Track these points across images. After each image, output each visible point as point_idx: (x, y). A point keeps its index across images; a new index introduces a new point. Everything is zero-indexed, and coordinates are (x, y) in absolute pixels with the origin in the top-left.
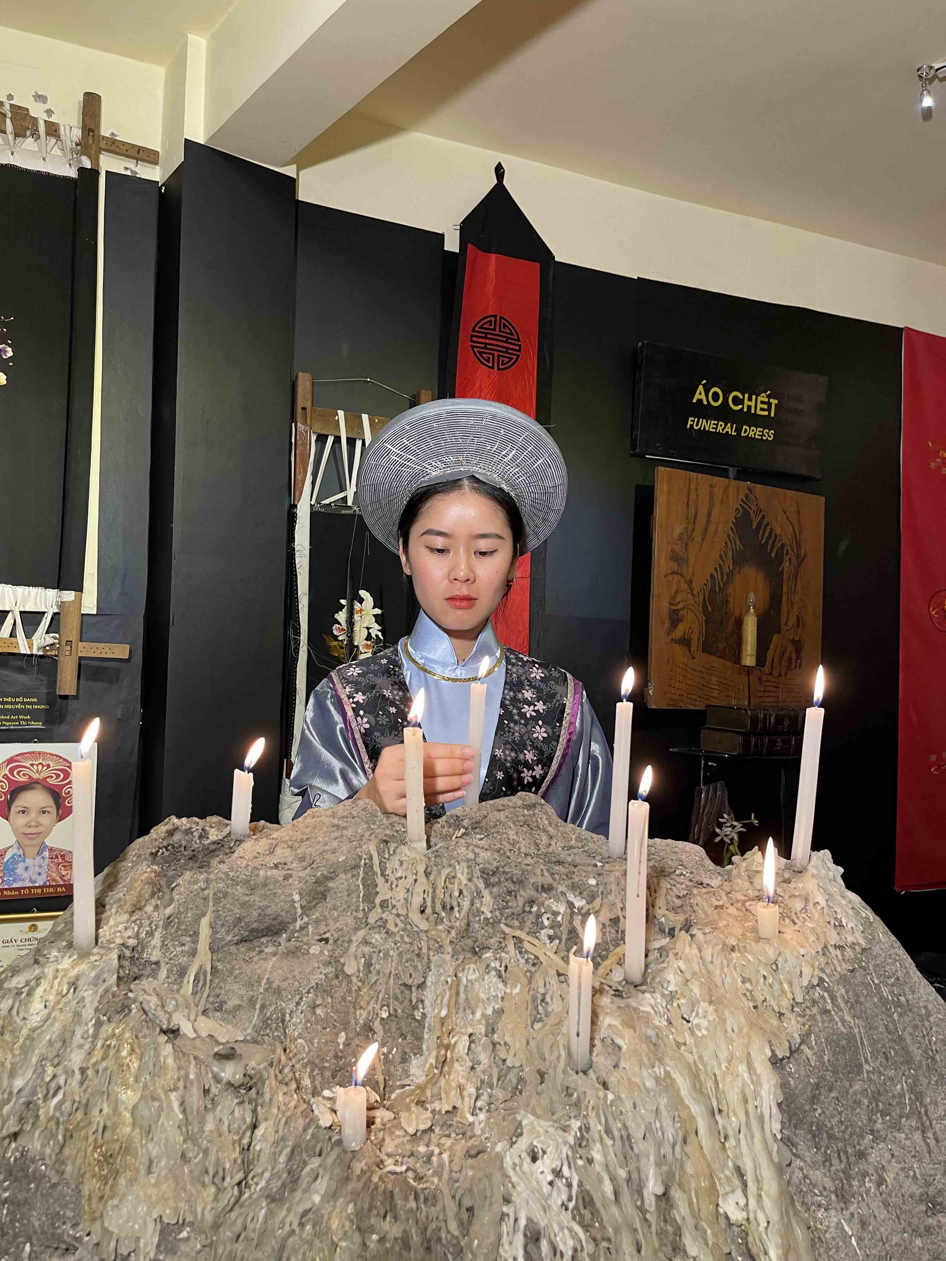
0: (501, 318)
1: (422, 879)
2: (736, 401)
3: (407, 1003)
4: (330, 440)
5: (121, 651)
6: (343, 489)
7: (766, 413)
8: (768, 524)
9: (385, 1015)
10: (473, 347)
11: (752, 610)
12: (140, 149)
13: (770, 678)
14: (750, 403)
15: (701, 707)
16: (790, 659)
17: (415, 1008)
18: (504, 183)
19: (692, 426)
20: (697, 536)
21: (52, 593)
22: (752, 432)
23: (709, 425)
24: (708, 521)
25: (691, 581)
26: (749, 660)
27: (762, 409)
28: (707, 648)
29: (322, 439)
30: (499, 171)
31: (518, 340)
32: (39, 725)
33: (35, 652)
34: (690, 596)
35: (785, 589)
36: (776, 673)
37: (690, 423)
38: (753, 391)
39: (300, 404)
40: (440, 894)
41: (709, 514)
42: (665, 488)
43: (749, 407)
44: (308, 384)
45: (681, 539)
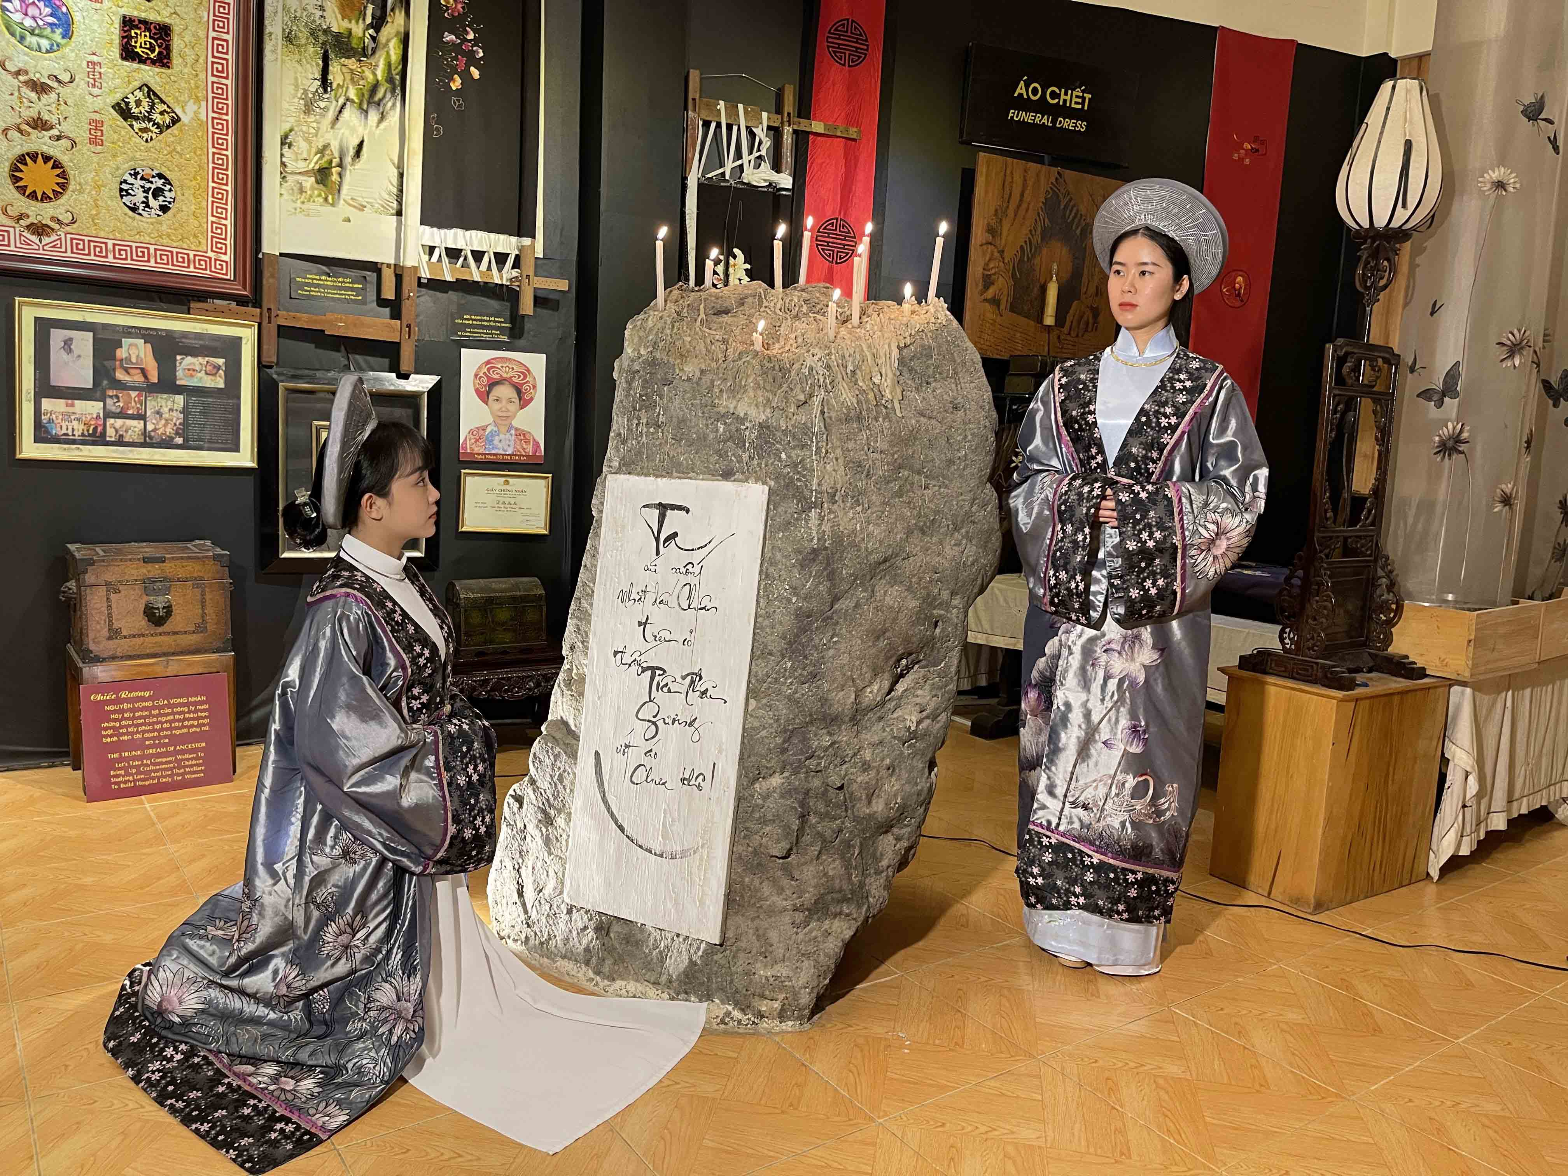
0: (853, 21)
2: (1054, 95)
4: (713, 125)
5: (563, 285)
6: (722, 165)
7: (1080, 106)
8: (1074, 206)
10: (828, 47)
11: (1054, 278)
13: (1069, 338)
14: (1066, 97)
15: (1006, 357)
16: (1087, 324)
19: (1012, 117)
20: (1011, 212)
21: (514, 239)
22: (1067, 124)
23: (1027, 117)
24: (1021, 200)
25: (1003, 251)
27: (1076, 103)
28: (1013, 308)
29: (707, 124)
31: (866, 40)
32: (505, 338)
33: (504, 282)
34: (1001, 264)
35: (1087, 264)
36: (1073, 334)
37: (1011, 114)
38: (1069, 86)
39: (691, 96)
41: (1022, 195)
42: (984, 170)
43: (1065, 101)
44: (698, 79)
45: (996, 215)
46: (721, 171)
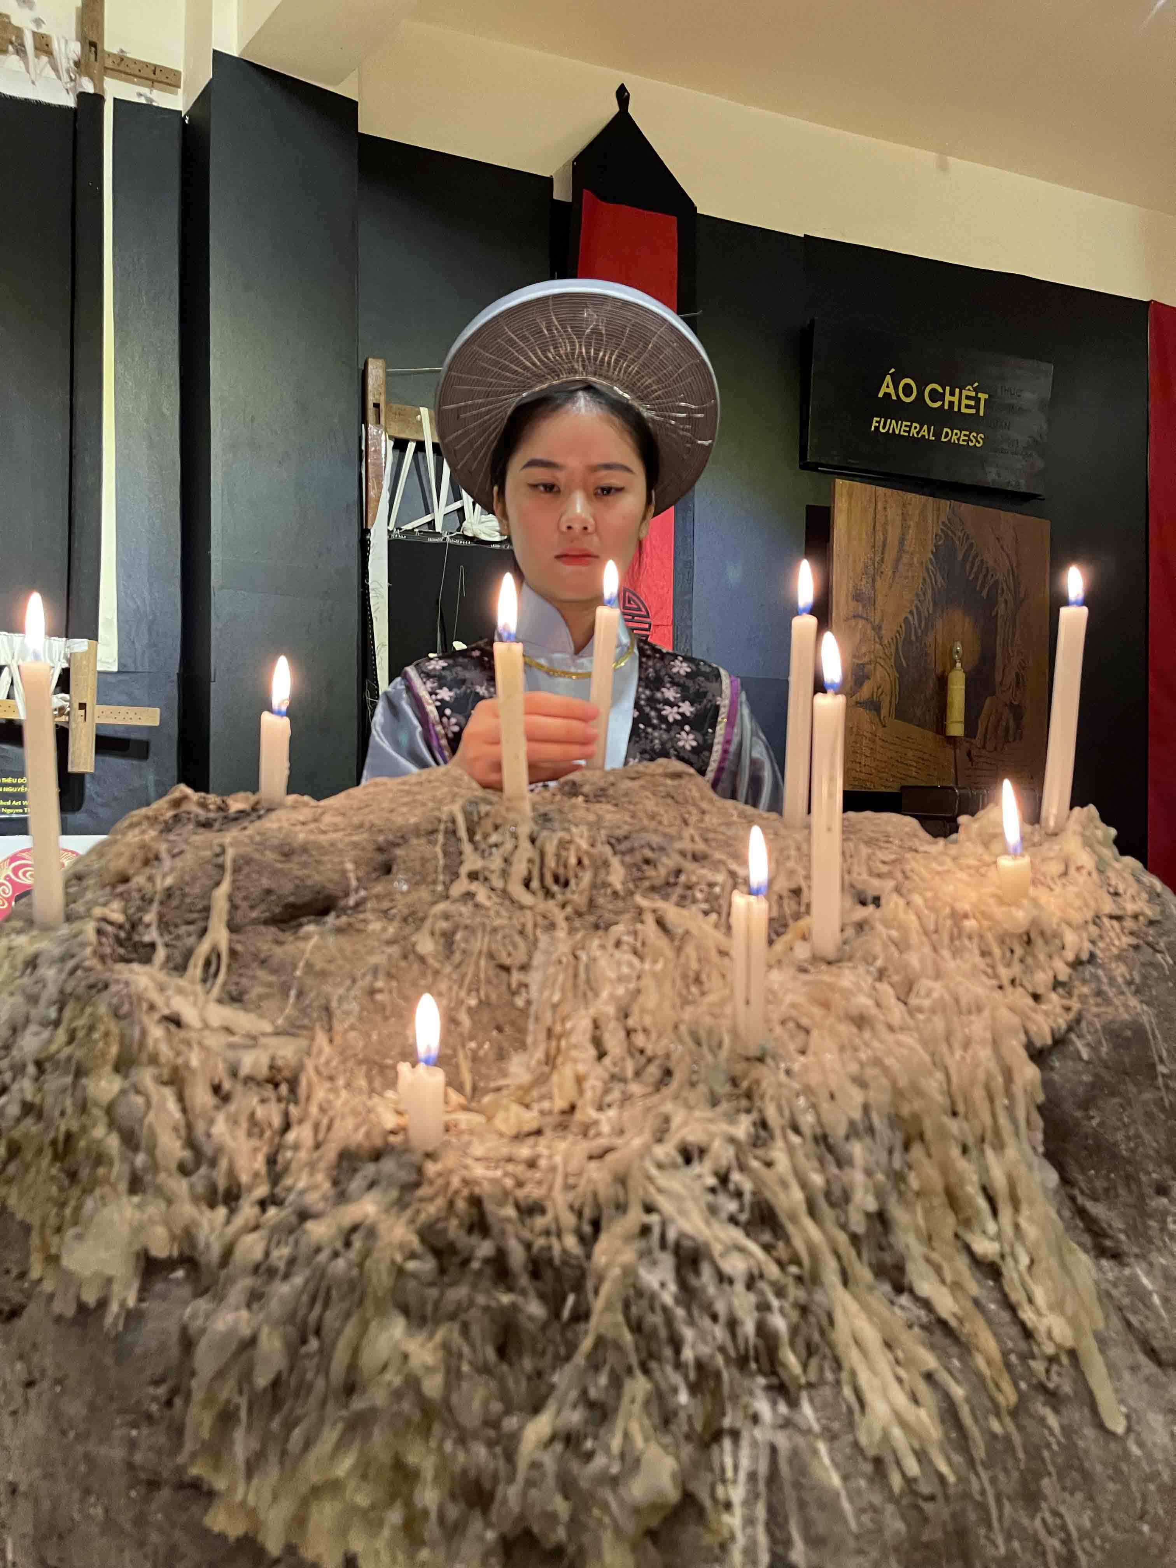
1: (525, 844)
2: (936, 396)
3: (504, 988)
4: (411, 447)
5: (149, 717)
6: (428, 510)
7: (973, 411)
9: (473, 1002)
11: (958, 665)
12: (155, 69)
13: (984, 752)
14: (952, 399)
15: (895, 789)
16: (1007, 729)
17: (514, 993)
18: (630, 111)
19: (877, 428)
20: (888, 570)
21: (58, 643)
22: (955, 436)
23: (899, 427)
24: (901, 550)
25: (880, 628)
26: (956, 729)
27: (967, 406)
28: (901, 714)
29: (400, 445)
30: (622, 96)
34: (878, 646)
35: (999, 641)
36: (990, 745)
37: (874, 424)
38: (957, 384)
39: (371, 401)
40: (551, 862)
41: (902, 542)
42: (845, 507)
43: (951, 403)
44: (382, 375)
45: (865, 573)
46: (428, 518)
